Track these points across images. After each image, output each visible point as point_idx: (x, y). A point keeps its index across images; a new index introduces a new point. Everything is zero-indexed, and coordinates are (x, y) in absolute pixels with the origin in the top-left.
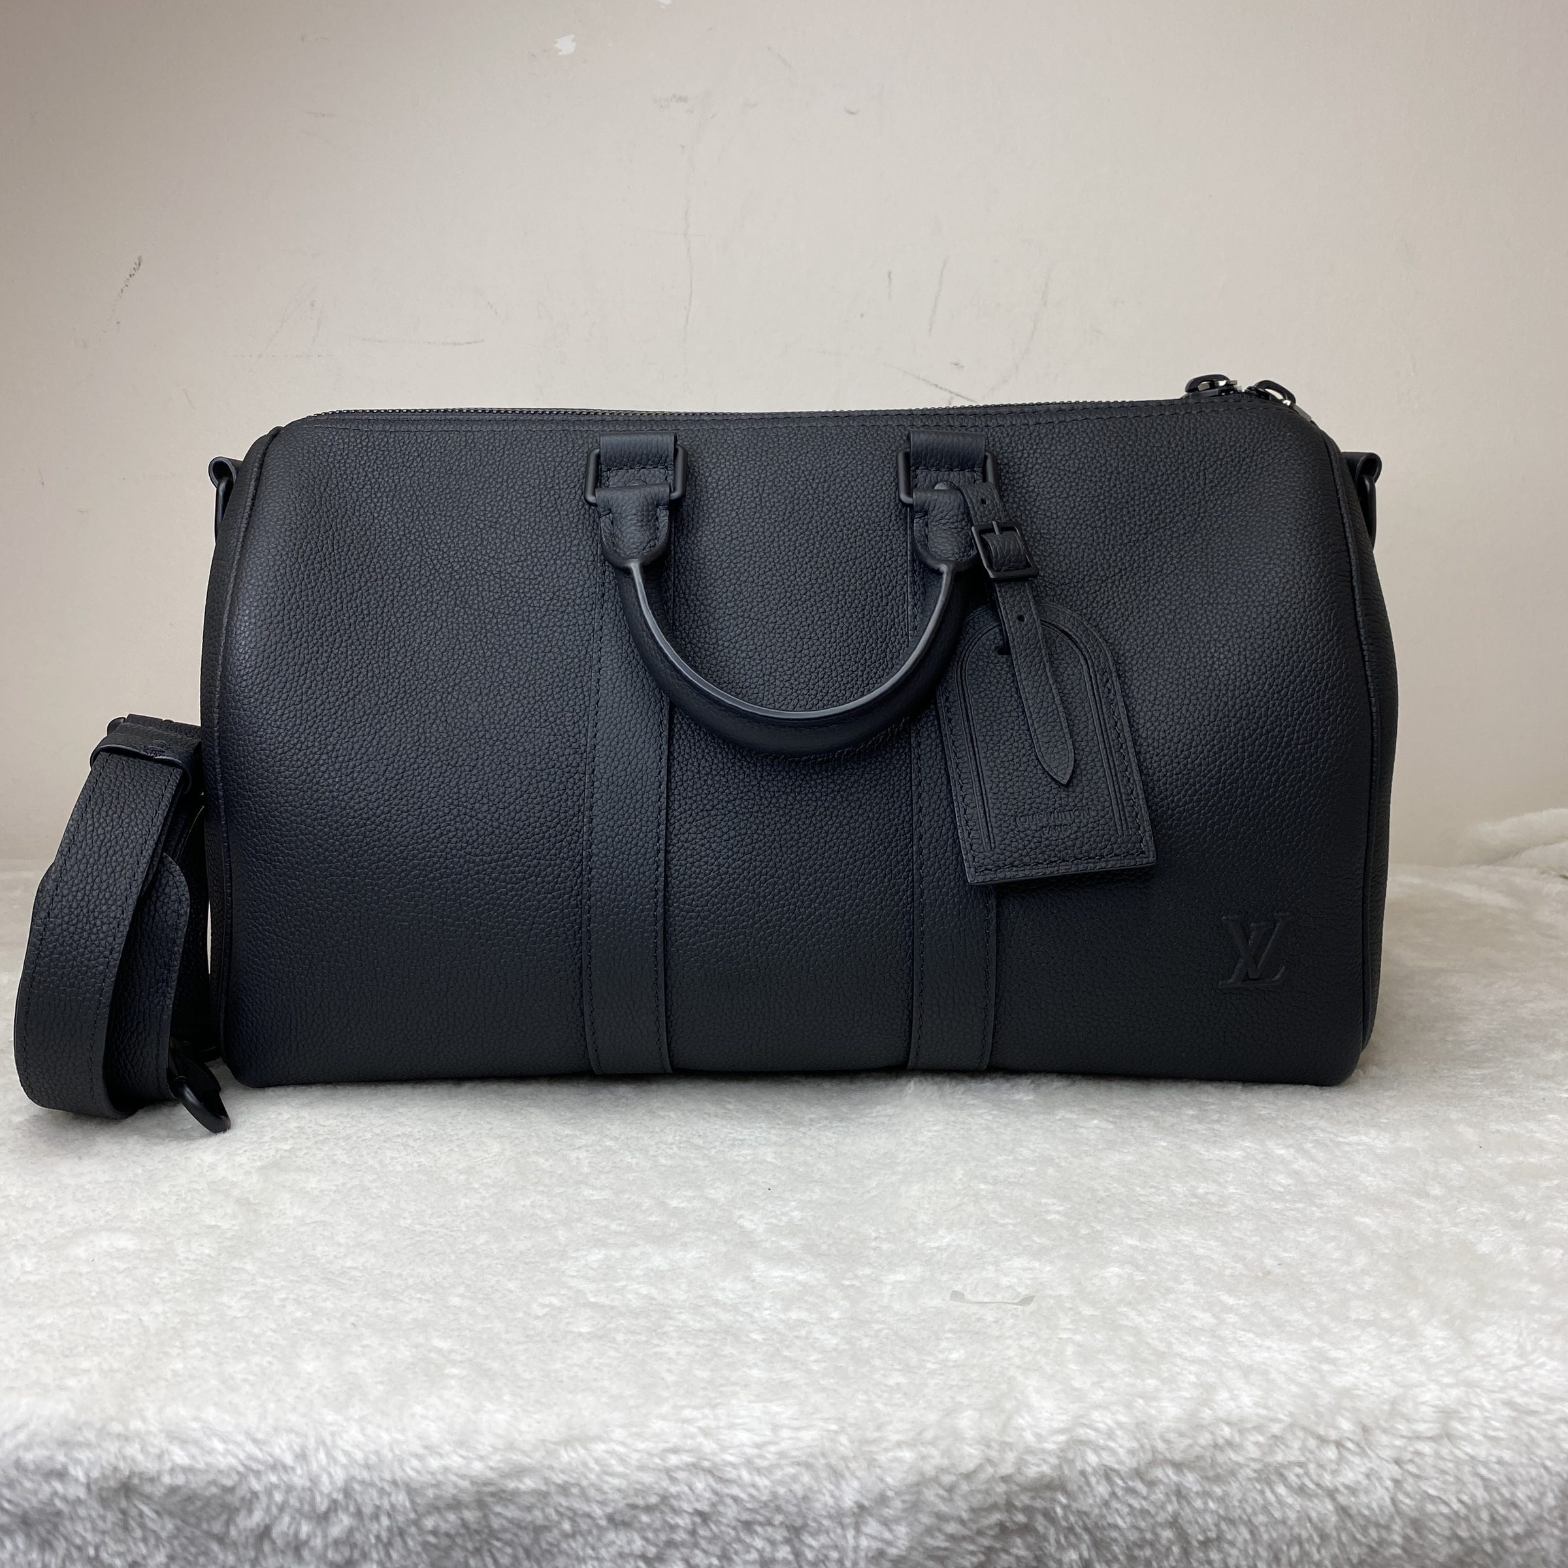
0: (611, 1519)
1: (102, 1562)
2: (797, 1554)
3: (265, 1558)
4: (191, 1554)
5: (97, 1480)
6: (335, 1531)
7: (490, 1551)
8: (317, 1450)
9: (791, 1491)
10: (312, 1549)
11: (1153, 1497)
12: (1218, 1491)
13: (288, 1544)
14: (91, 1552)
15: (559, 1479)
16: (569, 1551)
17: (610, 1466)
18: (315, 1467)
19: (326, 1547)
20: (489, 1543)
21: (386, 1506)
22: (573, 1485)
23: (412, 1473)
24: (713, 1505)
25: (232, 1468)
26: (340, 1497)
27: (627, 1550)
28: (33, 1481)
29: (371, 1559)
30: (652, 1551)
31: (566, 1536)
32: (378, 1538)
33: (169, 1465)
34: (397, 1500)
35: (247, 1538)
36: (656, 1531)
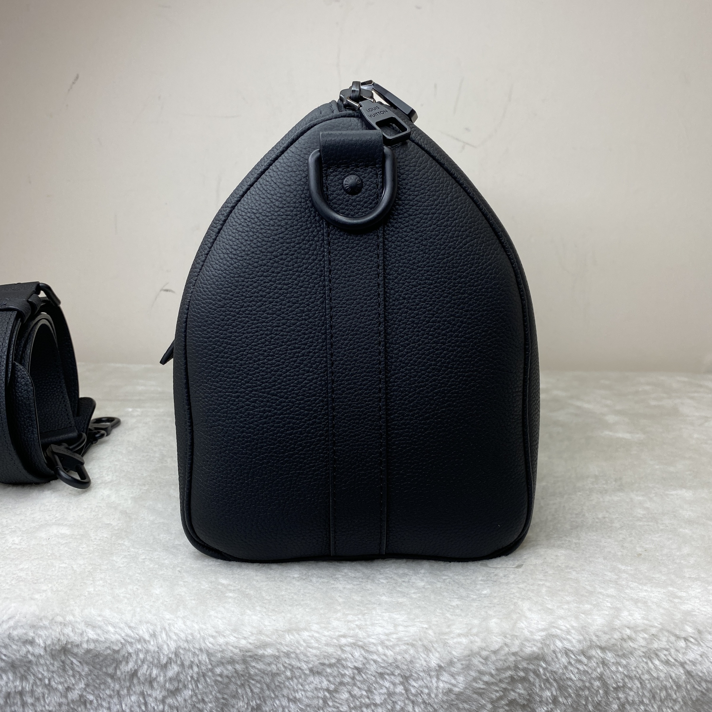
0: (311, 670)
1: (52, 687)
2: (407, 690)
3: (134, 686)
4: (97, 684)
5: (49, 645)
6: (170, 673)
7: (249, 685)
8: (161, 632)
9: (403, 657)
10: (158, 682)
11: (590, 665)
12: (624, 662)
13: (146, 679)
14: (47, 681)
15: (285, 649)
16: (290, 686)
17: (311, 643)
18: (160, 640)
19: (165, 681)
20: (248, 681)
21: (196, 661)
22: (292, 653)
23: (210, 645)
24: (364, 664)
25: (118, 641)
26: (173, 656)
27: (320, 686)
28: (17, 645)
29: (188, 688)
30: (332, 687)
31: (288, 679)
32: (192, 677)
33: (86, 639)
34: (202, 659)
35: (125, 676)
36: (334, 677)
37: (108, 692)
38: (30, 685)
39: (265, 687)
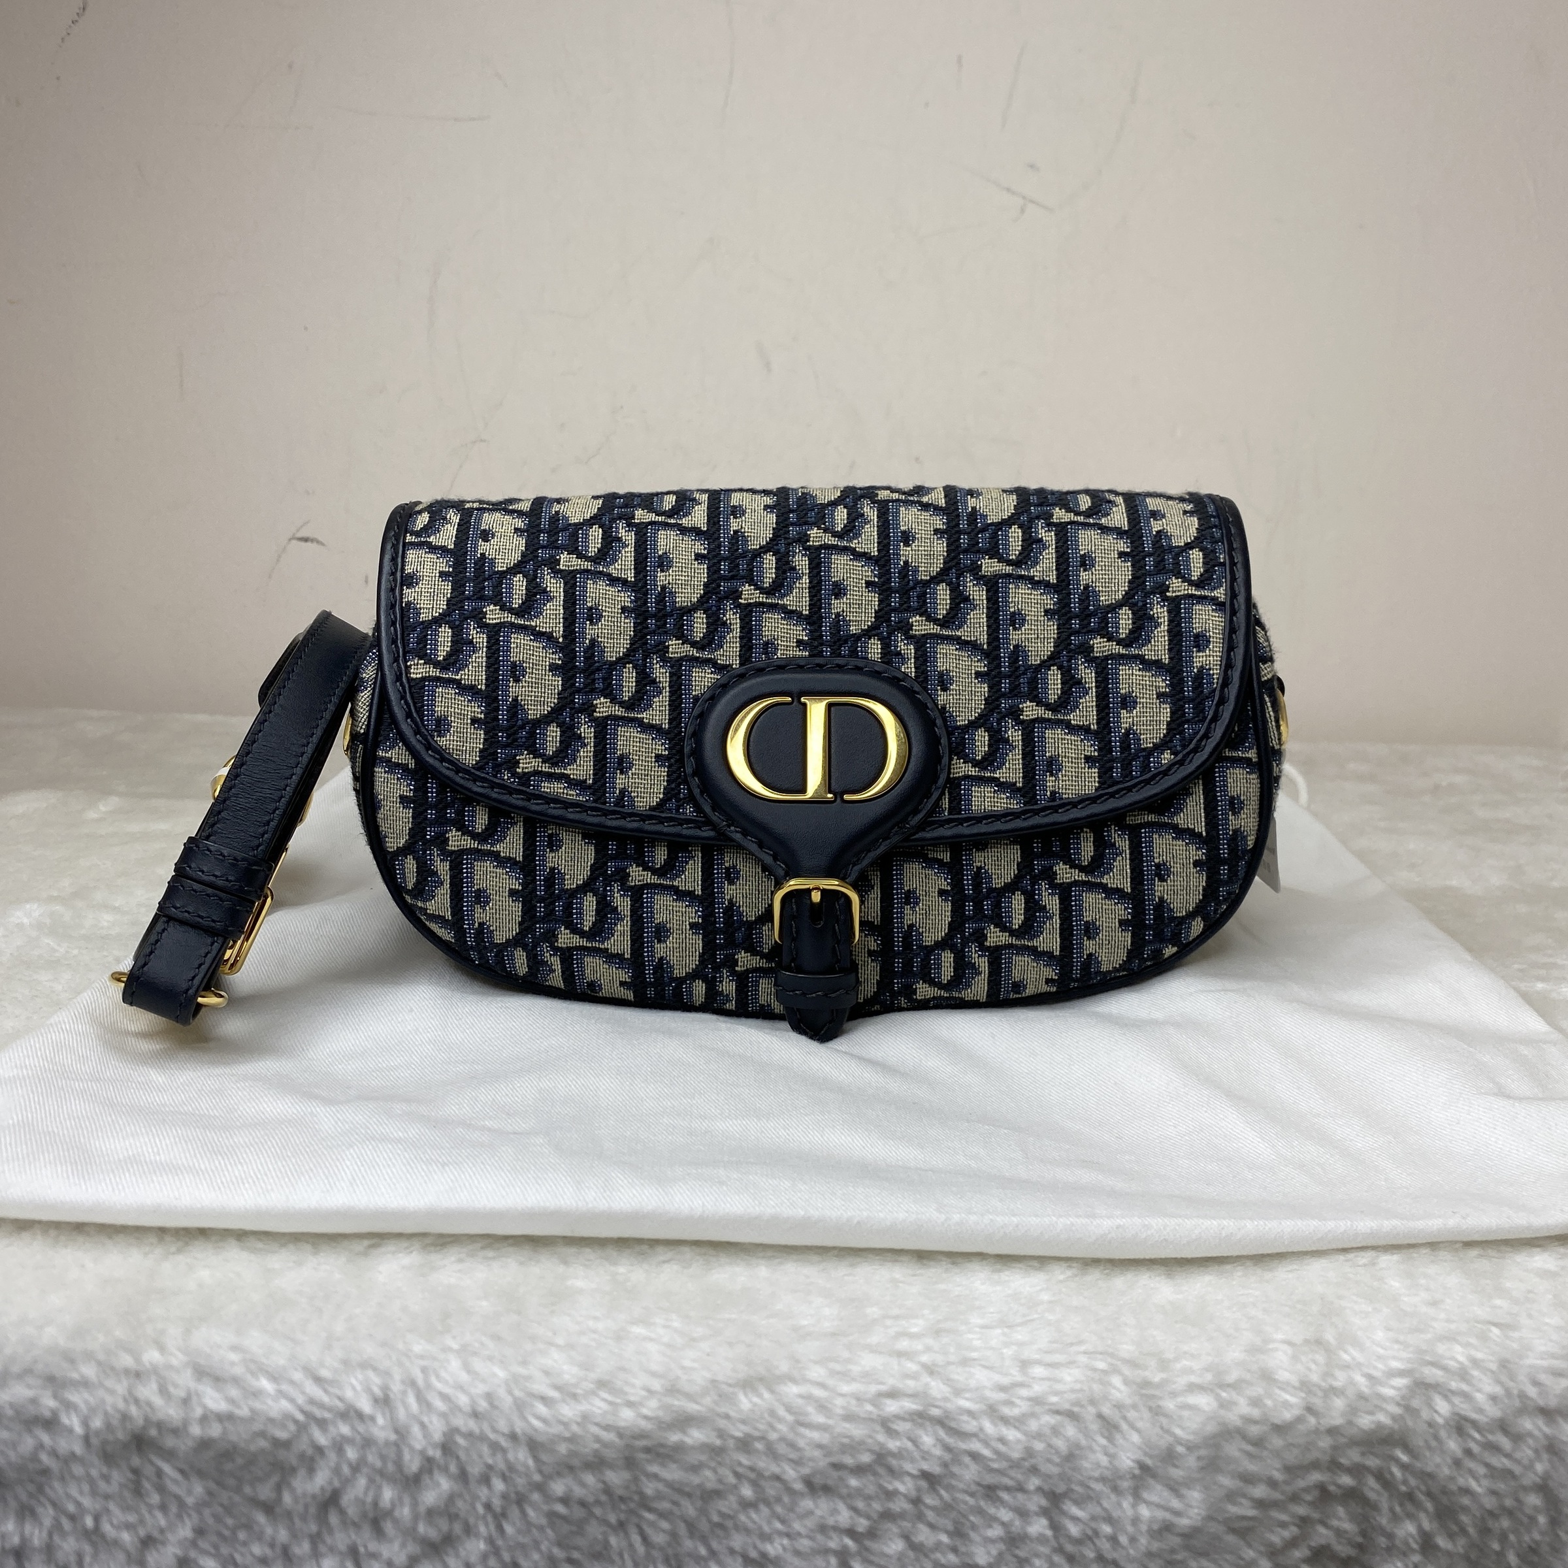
0: (808, 1482)
1: (103, 1536)
2: (1058, 1529)
3: (331, 1533)
4: (227, 1527)
5: (98, 1433)
6: (430, 1498)
7: (638, 1525)
8: (404, 1393)
9: (1050, 1446)
10: (396, 1522)
13: (364, 1515)
14: (89, 1522)
15: (738, 1431)
16: (750, 1525)
17: (806, 1414)
18: (401, 1414)
19: (416, 1517)
20: (638, 1515)
22: (757, 1438)
23: (536, 1423)
24: (945, 1465)
25: (288, 1417)
26: (437, 1454)
27: (831, 1521)
29: (477, 1535)
30: (862, 1524)
31: (746, 1505)
32: (488, 1506)
33: (199, 1412)
34: (516, 1458)
35: (306, 1506)
36: (868, 1498)
37: (257, 1549)
38: (45, 1534)
39: (682, 1530)
